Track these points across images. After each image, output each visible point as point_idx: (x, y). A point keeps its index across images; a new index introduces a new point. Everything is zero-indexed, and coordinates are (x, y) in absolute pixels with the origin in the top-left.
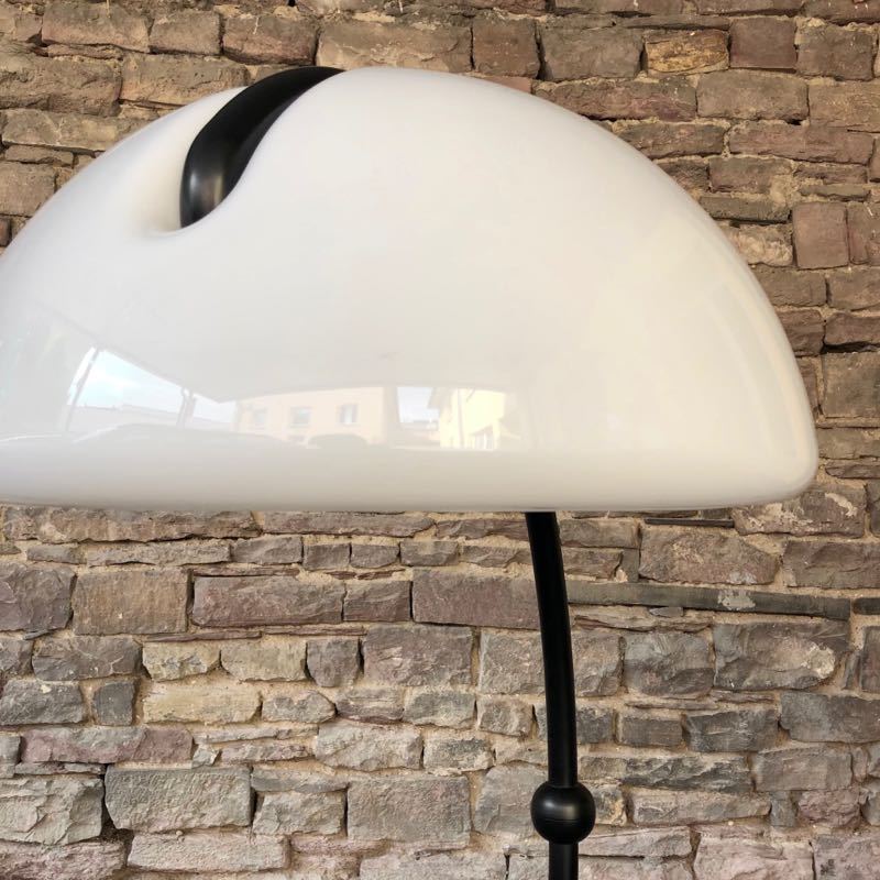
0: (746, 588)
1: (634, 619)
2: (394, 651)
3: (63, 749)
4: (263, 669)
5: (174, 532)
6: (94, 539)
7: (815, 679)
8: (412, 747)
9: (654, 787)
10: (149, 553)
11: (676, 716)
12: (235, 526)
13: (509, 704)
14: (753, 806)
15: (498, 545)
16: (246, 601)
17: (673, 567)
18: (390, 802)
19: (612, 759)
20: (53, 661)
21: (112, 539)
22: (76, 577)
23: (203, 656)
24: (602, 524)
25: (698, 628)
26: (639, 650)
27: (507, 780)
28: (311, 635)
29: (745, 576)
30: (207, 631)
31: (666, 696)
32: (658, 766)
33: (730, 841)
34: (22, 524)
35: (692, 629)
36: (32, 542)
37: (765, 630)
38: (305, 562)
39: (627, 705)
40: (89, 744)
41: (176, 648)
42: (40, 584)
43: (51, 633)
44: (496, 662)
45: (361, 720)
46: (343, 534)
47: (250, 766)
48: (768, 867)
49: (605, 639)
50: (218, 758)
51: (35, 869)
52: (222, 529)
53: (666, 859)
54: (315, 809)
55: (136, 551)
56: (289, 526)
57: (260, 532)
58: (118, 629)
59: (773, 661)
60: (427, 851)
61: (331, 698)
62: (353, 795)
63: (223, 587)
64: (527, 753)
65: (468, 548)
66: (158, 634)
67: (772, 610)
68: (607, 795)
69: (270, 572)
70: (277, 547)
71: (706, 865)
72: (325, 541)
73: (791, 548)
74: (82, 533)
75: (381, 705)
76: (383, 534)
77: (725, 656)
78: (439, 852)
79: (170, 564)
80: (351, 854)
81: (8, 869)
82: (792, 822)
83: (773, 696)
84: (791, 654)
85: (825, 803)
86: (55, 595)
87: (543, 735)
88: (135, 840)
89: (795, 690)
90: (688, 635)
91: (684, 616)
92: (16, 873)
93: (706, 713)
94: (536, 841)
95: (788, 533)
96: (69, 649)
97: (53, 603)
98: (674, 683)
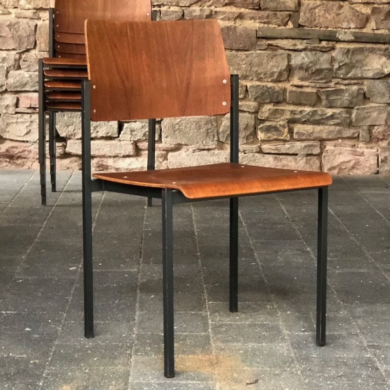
0: (351, 30)
1: (295, 45)
3: (35, 102)
6: (44, 7)
7: (383, 74)
9: (304, 123)
11: (314, 90)
14: (349, 133)
15: (230, 11)
17: (315, 20)
18: (181, 127)
19: (283, 110)
20: (29, 63)
22: (36, 26)
25: (327, 49)
26: (298, 59)
29: (350, 24)
31: (310, 81)
32: (306, 113)
33: (340, 148)
35: (324, 50)
36: (16, 9)
37: (361, 50)
39: (291, 85)
42: (21, 28)
43: (28, 50)
46: (157, 5)
48: (356, 160)
49: (281, 54)
51: (26, 153)
53: (308, 155)
54: (147, 130)
59: (363, 66)
60: (198, 149)
62: (164, 124)
65: (216, 12)
67: (363, 41)
68: (281, 125)
71: (327, 158)
73: (374, 11)
74: (37, 5)
76: (175, 5)
77: (339, 63)
78: (204, 150)
80: (164, 150)
81: (16, 153)
82: (368, 140)
83: (363, 82)
84: (373, 62)
85: (385, 131)
86: (28, 33)
87: (251, 98)
88: (69, 142)
89: (373, 79)
90: (322, 53)
91: (320, 43)
92: (19, 154)
93: (328, 89)
94: (248, 146)
95: (373, 3)
96: (36, 57)
97: (27, 37)
98: (314, 75)
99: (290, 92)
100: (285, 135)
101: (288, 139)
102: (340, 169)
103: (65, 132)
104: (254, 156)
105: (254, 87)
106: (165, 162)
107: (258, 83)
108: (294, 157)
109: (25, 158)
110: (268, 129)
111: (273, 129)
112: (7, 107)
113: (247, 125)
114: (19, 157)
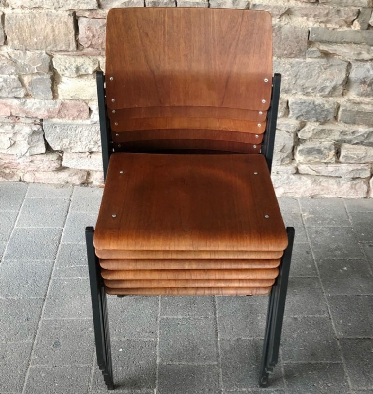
1: (360, 53)
3: (16, 110)
10: (47, 2)
23: (89, 65)
26: (359, 72)
39: (347, 101)
41: (72, 59)
51: (15, 164)
53: (354, 179)
58: (36, 47)
64: (282, 125)
66: (61, 51)
68: (326, 148)
87: (292, 116)
94: (282, 167)
100: (329, 158)
101: (332, 162)
103: (59, 145)
104: (289, 177)
105: (298, 104)
108: (338, 179)
110: (309, 152)
111: (316, 152)
113: (284, 147)
114: (5, 168)
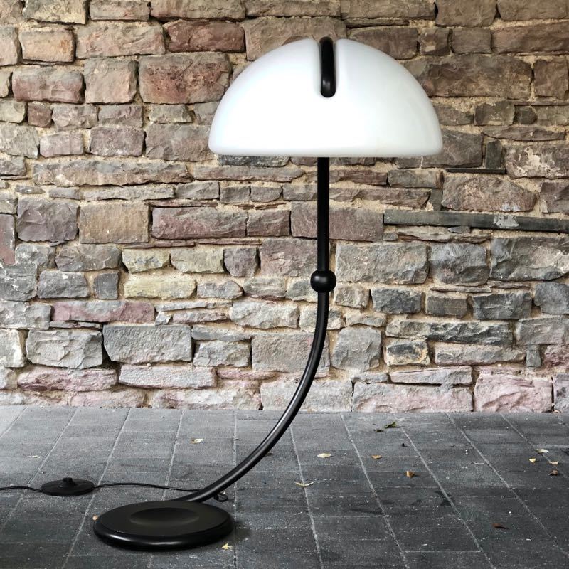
0: (514, 214)
1: (437, 234)
2: (280, 254)
3: (76, 313)
4: (197, 265)
5: (138, 179)
6: (90, 184)
7: (558, 273)
8: (292, 315)
9: (449, 341)
10: (124, 192)
11: (464, 297)
12: (177, 175)
13: (354, 288)
14: (512, 354)
15: (346, 187)
16: (185, 222)
17: (464, 200)
18: (279, 348)
19: (421, 324)
20: (68, 260)
21: (101, 184)
22: (79, 208)
23: (160, 257)
24: (417, 173)
25: (481, 240)
26: (440, 254)
27: (353, 335)
28: (226, 245)
29: (512, 206)
30: (161, 242)
31: (458, 284)
32: (452, 328)
33: (498, 376)
34: (45, 175)
35: (476, 241)
36: (50, 186)
37: (527, 241)
38: (221, 198)
39: (431, 290)
40: (93, 310)
41: (143, 252)
42: (58, 212)
43: (66, 243)
44: (346, 262)
45: (259, 298)
46: (246, 180)
47: (191, 324)
48: (521, 391)
49: (417, 247)
50: (171, 320)
51: (64, 384)
52: (168, 177)
53: (455, 386)
54: (231, 351)
55: (116, 192)
56: (210, 175)
57: (192, 179)
58: (107, 240)
59: (531, 263)
61: (240, 284)
62: (255, 344)
63: (171, 213)
64: (366, 319)
66: (132, 243)
67: (530, 229)
68: (417, 345)
69: (199, 205)
70: (203, 188)
71: (481, 390)
72: (234, 185)
73: (545, 188)
74: (81, 181)
75: (272, 288)
76: (271, 180)
77: (497, 259)
79: (138, 199)
80: (255, 380)
81: (49, 383)
82: (539, 365)
83: (530, 285)
84: (544, 258)
85: (562, 353)
86: (67, 219)
87: (376, 308)
88: (123, 368)
89: (544, 281)
90: (473, 245)
91: (470, 232)
92: (54, 386)
93: (483, 295)
94: (371, 373)
95: (544, 177)
96: (78, 252)
97: (67, 224)
98: (463, 276)
99: (430, 298)
100: (423, 358)
101: (427, 364)
102: (500, 405)
103: (117, 354)
104: (380, 387)
105: (381, 293)
106: (256, 396)
107: (386, 287)
108: (436, 388)
109: (61, 390)
110: (399, 350)
111: (407, 351)
112: (38, 320)
113: (370, 345)
114: (54, 389)
